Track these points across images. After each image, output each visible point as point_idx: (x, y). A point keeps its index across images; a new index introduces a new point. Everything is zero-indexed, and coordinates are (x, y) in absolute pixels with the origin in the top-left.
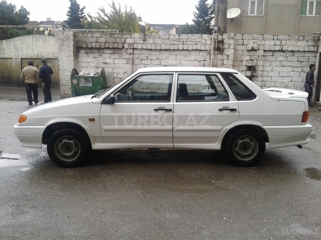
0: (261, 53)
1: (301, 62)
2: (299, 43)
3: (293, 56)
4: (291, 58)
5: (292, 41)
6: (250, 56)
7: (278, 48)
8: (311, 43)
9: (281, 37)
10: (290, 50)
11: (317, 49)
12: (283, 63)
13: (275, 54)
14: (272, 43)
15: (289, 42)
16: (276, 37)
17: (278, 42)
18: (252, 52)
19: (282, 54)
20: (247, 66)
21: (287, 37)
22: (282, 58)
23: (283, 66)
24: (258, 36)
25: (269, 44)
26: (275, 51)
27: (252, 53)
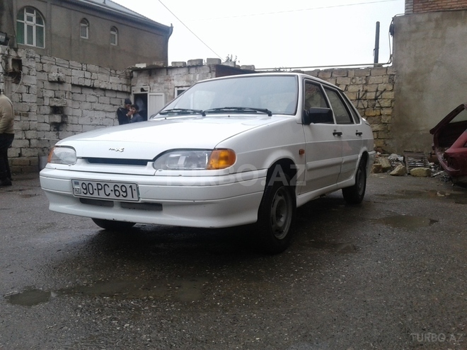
0: (68, 87)
1: (114, 105)
2: (112, 79)
3: (105, 96)
4: (102, 99)
5: (104, 75)
6: (54, 91)
7: (88, 83)
8: (123, 81)
9: (92, 67)
10: (102, 87)
11: (131, 90)
12: (95, 106)
13: (85, 91)
14: (81, 74)
15: (100, 76)
16: (84, 66)
17: (88, 75)
18: (57, 84)
19: (92, 92)
20: (51, 107)
21: (97, 68)
22: (93, 99)
23: (94, 110)
24: (62, 61)
25: (77, 76)
26: (86, 87)
27: (57, 87)
